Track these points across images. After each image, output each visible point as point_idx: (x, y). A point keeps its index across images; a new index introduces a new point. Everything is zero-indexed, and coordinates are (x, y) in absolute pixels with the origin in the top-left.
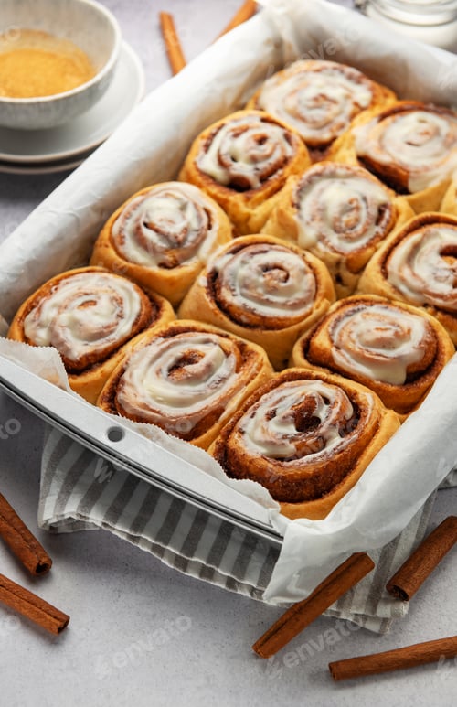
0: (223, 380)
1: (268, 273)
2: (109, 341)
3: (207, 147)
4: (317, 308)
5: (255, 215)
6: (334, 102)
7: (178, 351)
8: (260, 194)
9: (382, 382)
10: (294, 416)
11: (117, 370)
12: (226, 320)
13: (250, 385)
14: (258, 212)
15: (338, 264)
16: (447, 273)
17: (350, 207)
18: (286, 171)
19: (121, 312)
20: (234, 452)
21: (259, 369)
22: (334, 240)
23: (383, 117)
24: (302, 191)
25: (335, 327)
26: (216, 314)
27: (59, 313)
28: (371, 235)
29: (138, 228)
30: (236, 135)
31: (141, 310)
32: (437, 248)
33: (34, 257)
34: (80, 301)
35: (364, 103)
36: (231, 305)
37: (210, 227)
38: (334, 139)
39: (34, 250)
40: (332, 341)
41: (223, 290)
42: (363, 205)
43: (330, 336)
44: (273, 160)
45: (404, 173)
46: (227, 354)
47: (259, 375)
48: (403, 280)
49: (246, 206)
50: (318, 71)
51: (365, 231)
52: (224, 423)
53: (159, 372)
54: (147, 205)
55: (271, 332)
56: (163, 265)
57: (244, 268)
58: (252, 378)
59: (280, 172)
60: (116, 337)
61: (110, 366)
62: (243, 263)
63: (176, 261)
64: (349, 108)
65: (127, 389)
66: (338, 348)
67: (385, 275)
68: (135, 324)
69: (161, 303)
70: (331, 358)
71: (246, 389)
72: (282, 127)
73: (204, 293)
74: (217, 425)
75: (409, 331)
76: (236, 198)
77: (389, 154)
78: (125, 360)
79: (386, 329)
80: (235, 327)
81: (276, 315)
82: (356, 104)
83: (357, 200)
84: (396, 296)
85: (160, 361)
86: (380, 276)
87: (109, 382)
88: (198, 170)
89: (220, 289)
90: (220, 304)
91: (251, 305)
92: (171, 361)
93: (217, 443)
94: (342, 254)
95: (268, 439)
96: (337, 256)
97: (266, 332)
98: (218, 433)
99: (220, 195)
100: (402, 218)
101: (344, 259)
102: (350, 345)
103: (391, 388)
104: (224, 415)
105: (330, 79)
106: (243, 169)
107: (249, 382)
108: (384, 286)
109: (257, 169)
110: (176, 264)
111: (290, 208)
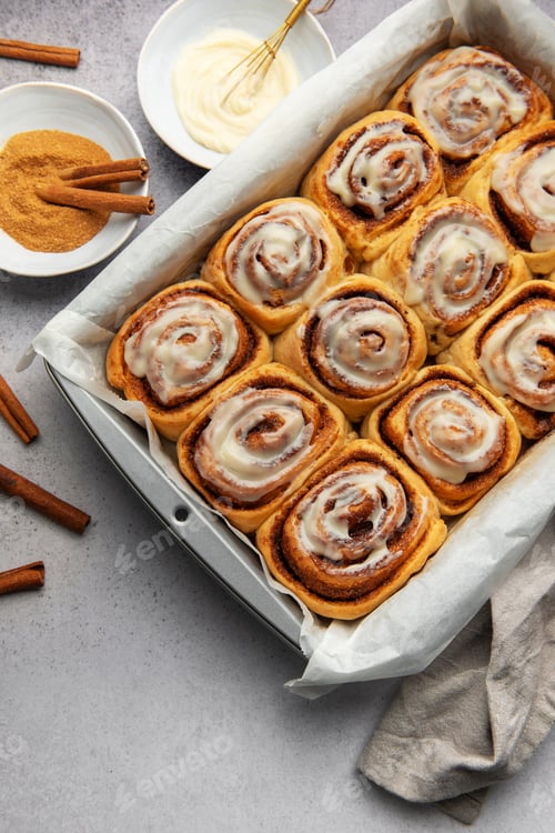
0: (295, 452)
1: (364, 338)
2: (199, 385)
3: (341, 158)
4: (404, 379)
5: (371, 248)
6: (485, 111)
7: (260, 413)
8: (382, 227)
9: (442, 480)
10: (349, 519)
11: (202, 415)
12: (314, 378)
13: (320, 459)
14: (375, 245)
15: (437, 327)
16: (537, 369)
17: (465, 267)
18: (416, 199)
19: (218, 350)
20: (288, 540)
21: (332, 443)
22: (440, 300)
23: (530, 144)
24: (422, 238)
25: (413, 408)
26: (306, 372)
27: (159, 343)
28: (477, 299)
29: (251, 260)
30: (373, 153)
31: (237, 351)
32: (536, 336)
33: (143, 279)
34: (180, 332)
35: (516, 119)
36: (321, 366)
37: (322, 266)
38: (475, 156)
39: (145, 273)
40: (407, 424)
41: (319, 348)
42: (479, 263)
43: (408, 418)
44: (402, 189)
45: (531, 228)
46: (307, 421)
47: (331, 449)
48: (493, 366)
49: (365, 238)
50: (481, 66)
51: (473, 294)
52: (287, 498)
53: (238, 434)
54: (264, 232)
55: (353, 400)
56: (267, 303)
57: (343, 326)
58: (324, 452)
59: (407, 202)
60: (207, 380)
61: (197, 409)
62: (344, 319)
63: (281, 301)
64: (500, 123)
65: (205, 450)
66: (411, 433)
67: (479, 353)
68: (227, 367)
69: (260, 338)
70: (402, 445)
71: (316, 464)
72: (424, 141)
73: (299, 344)
74: (280, 500)
75: (482, 435)
76: (356, 228)
77: (523, 202)
78: (211, 406)
79: (459, 431)
80: (322, 387)
81: (362, 386)
82: (508, 118)
83: (474, 258)
84: (482, 380)
85: (243, 420)
86: (473, 353)
87: (193, 425)
88: (325, 186)
89: (315, 345)
90: (312, 361)
91: (341, 370)
92: (252, 423)
93: (276, 518)
94: (444, 319)
95: (321, 536)
96: (438, 320)
97: (348, 400)
98: (280, 506)
99: (341, 223)
100: (513, 282)
101: (445, 324)
102: (424, 436)
103: (449, 488)
104: (289, 491)
105: (490, 79)
106: (371, 197)
107: (320, 456)
108: (474, 365)
109: (384, 199)
110: (280, 304)
111: (406, 260)
